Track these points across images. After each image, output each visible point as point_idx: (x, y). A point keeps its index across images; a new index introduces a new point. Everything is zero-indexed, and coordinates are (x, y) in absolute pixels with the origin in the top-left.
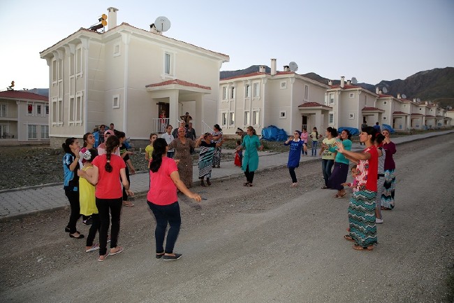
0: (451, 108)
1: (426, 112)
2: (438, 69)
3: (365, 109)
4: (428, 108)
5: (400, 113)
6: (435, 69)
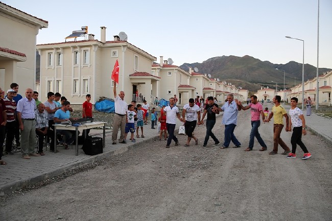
0: (241, 88)
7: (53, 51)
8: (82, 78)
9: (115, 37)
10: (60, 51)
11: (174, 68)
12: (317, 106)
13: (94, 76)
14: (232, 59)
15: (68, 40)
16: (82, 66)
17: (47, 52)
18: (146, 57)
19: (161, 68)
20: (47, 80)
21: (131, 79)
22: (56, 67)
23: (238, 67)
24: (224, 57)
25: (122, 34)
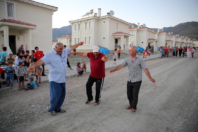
1: (186, 41)
2: (188, 22)
3: (167, 41)
4: (187, 40)
5: (178, 42)
6: (187, 22)
7: (76, 24)
8: (88, 36)
9: (108, 13)
10: (79, 23)
13: (93, 35)
15: (83, 17)
16: (88, 30)
18: (124, 23)
20: (74, 38)
21: (113, 36)
22: (78, 31)
25: (112, 11)
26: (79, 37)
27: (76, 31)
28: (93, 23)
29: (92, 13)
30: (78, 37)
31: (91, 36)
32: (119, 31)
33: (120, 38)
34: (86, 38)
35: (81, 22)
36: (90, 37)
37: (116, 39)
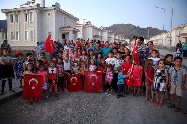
7: (13, 14)
8: (30, 30)
9: (53, 5)
11: (91, 26)
12: (169, 47)
13: (36, 29)
14: (123, 25)
15: (22, 7)
16: (30, 22)
17: (10, 14)
18: (71, 17)
19: (84, 26)
20: (11, 31)
21: (61, 30)
22: (15, 23)
23: (125, 29)
24: (119, 25)
25: (57, 4)
26: (18, 31)
27: (13, 23)
28: (35, 14)
29: (33, 3)
30: (16, 31)
31: (33, 30)
32: (66, 26)
33: (69, 33)
34: (26, 32)
35: (19, 11)
36: (32, 32)
37: (64, 34)
